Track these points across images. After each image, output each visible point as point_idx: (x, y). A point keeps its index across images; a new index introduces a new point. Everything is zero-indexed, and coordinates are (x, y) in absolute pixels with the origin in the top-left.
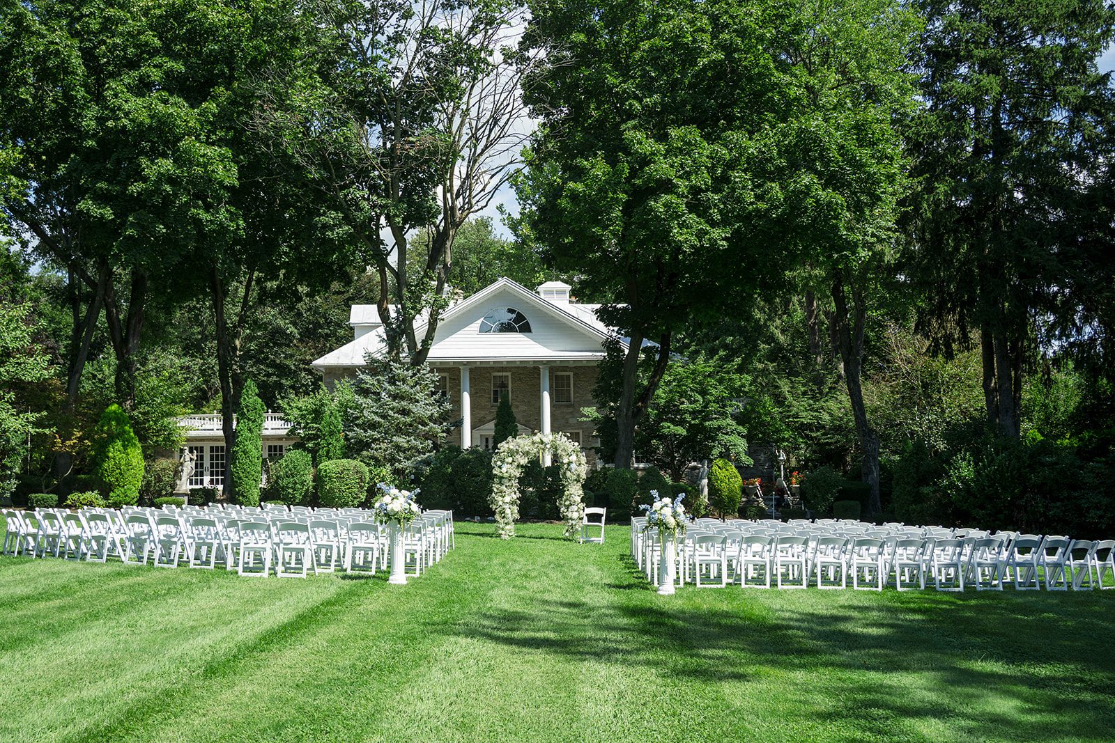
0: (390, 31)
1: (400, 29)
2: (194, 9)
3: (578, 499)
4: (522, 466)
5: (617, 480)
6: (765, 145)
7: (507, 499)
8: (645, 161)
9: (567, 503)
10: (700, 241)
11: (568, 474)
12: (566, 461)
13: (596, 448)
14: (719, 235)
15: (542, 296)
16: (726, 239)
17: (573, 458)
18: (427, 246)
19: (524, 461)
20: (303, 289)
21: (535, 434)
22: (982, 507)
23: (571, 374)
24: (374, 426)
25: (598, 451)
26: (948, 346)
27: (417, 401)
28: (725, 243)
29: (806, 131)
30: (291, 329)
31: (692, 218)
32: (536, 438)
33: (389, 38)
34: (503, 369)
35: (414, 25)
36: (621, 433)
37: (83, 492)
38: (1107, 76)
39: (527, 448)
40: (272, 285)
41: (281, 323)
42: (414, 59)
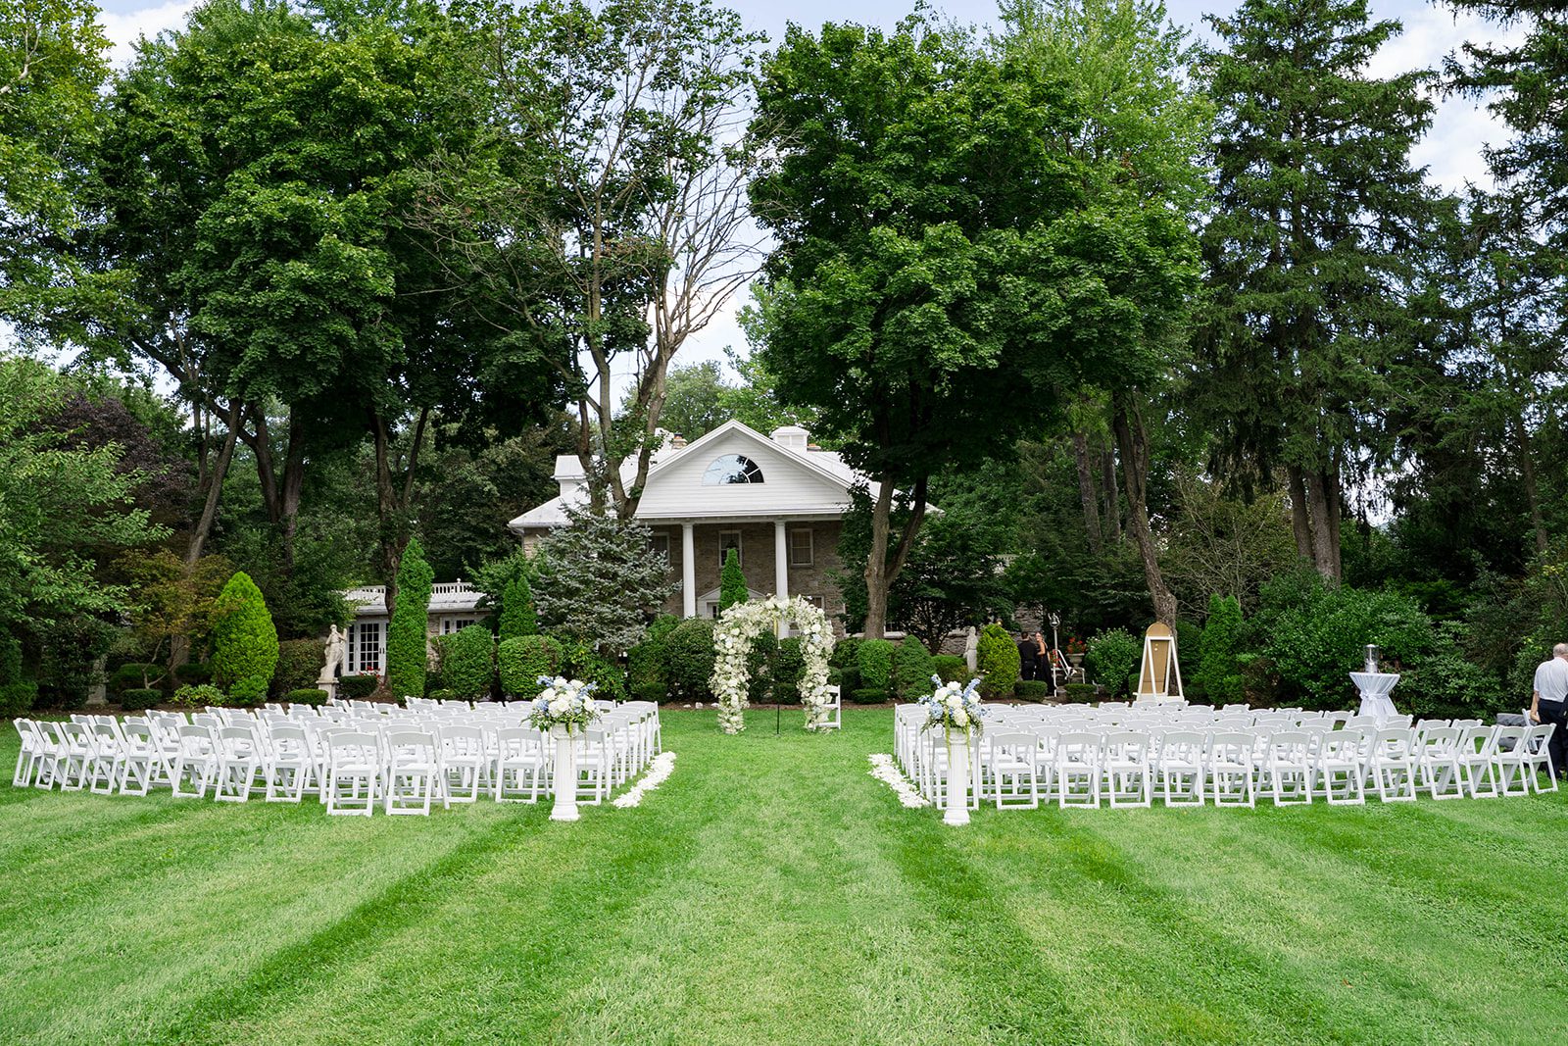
0: (587, 114)
1: (599, 111)
2: (341, 83)
3: (824, 680)
4: (752, 640)
5: (869, 654)
6: (1041, 245)
7: (734, 682)
8: (898, 262)
9: (810, 685)
10: (966, 359)
11: (810, 648)
12: (807, 631)
13: (840, 616)
14: (989, 353)
15: (776, 440)
16: (996, 357)
17: (817, 628)
18: (637, 375)
19: (754, 633)
20: (491, 432)
21: (768, 598)
22: (1316, 678)
23: (810, 530)
24: (571, 593)
25: (843, 618)
26: (1248, 489)
27: (625, 562)
28: (995, 362)
29: (1088, 227)
30: (489, 487)
31: (952, 331)
32: (769, 604)
33: (587, 123)
34: (731, 526)
35: (615, 106)
36: (871, 596)
37: (195, 685)
38: (1422, 171)
39: (757, 618)
40: (453, 428)
41: (478, 479)
42: (616, 148)
